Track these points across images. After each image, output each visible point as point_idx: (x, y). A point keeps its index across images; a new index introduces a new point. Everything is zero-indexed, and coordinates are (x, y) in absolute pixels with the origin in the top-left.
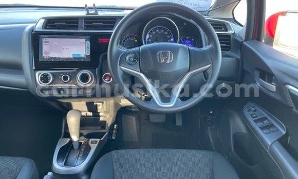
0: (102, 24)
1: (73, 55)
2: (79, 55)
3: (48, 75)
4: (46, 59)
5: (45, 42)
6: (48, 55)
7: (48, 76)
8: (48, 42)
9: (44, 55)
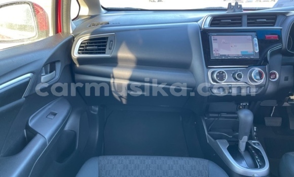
0: (265, 20)
1: (242, 52)
2: (247, 52)
3: (223, 72)
4: (217, 56)
5: (214, 40)
6: (218, 52)
7: (224, 74)
8: (216, 40)
9: (214, 52)
